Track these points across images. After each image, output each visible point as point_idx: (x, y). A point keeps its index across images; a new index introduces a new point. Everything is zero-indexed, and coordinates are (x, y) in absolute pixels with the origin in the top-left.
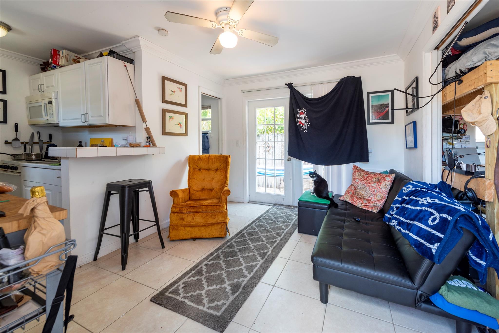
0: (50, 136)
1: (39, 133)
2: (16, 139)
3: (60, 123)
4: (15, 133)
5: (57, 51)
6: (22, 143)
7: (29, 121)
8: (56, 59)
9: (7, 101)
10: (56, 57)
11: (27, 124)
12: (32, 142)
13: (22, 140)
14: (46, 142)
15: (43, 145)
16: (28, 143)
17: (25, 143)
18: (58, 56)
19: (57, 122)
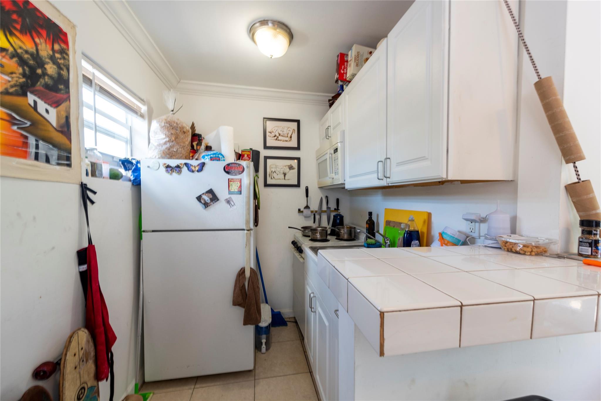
0: (338, 200)
1: (327, 197)
2: (307, 207)
3: (346, 182)
4: (306, 198)
5: (345, 56)
6: (312, 212)
7: (319, 183)
8: (344, 70)
9: (301, 158)
10: (343, 67)
11: (317, 186)
12: (320, 212)
13: (312, 208)
14: (334, 210)
15: (330, 213)
16: (316, 212)
17: (314, 212)
18: (346, 63)
19: (343, 183)
